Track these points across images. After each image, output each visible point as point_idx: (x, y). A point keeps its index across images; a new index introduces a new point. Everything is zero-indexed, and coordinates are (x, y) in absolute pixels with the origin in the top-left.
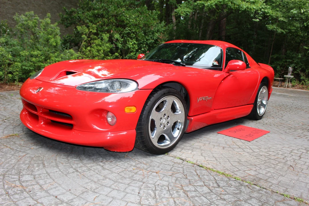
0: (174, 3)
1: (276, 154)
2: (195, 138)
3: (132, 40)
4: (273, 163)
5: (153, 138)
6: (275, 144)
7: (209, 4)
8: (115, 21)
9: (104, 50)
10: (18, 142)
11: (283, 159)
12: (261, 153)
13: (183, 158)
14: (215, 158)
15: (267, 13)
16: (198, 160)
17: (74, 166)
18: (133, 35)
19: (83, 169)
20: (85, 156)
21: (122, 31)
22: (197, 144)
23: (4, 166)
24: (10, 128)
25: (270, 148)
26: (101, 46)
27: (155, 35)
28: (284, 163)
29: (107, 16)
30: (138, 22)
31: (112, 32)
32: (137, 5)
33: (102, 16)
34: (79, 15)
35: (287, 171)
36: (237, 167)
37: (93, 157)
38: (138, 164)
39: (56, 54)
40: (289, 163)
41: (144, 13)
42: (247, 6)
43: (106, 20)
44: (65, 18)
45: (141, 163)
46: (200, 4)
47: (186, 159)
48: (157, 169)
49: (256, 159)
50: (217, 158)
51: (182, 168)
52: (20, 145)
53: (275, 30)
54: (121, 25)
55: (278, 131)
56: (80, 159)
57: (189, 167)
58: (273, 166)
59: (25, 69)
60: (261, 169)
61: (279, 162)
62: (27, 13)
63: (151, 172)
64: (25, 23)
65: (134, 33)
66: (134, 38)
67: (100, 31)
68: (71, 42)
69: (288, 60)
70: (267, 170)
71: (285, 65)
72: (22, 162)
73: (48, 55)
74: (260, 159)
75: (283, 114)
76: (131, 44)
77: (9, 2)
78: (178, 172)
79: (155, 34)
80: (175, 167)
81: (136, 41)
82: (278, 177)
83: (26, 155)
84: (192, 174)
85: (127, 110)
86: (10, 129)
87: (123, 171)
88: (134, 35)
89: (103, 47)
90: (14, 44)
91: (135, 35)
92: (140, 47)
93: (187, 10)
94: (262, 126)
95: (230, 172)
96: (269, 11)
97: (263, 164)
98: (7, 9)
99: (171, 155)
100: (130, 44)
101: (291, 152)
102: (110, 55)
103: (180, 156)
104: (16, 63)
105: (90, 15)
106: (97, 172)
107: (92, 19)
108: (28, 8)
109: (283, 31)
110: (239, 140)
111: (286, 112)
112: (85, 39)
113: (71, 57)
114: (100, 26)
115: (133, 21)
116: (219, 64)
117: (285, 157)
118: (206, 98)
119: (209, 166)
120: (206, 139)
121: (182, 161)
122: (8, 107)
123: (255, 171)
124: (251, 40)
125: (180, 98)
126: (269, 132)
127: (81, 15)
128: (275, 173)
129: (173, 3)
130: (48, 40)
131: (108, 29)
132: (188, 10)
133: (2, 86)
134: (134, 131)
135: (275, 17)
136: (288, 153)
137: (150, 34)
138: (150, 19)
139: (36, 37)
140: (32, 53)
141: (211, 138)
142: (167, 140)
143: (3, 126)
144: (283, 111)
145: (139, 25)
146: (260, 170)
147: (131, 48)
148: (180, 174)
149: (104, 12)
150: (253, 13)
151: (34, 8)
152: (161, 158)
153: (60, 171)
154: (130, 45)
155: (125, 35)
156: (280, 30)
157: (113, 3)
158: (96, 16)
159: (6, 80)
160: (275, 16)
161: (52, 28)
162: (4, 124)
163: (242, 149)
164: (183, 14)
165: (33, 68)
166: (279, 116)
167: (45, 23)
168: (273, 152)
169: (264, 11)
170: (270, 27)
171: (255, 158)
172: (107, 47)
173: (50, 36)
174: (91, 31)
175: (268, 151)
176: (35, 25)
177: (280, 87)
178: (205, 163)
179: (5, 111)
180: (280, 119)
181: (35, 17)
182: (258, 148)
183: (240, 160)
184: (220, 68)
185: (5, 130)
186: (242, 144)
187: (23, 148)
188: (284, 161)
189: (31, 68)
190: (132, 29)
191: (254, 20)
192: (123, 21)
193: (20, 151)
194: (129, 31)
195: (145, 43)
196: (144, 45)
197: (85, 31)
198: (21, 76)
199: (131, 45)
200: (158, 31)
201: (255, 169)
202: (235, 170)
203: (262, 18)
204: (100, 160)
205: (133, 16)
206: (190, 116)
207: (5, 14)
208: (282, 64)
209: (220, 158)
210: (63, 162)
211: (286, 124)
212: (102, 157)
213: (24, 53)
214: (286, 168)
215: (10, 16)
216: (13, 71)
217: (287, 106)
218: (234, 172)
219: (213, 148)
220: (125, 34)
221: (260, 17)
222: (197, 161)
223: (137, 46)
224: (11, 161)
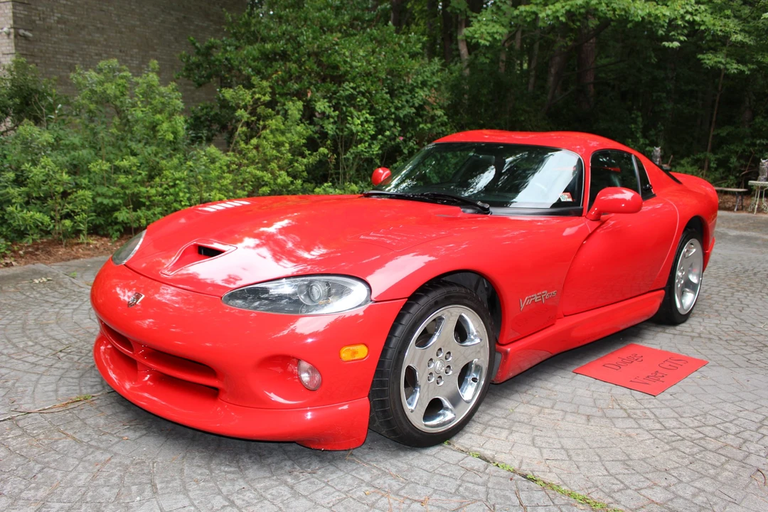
0: (462, 9)
1: (720, 433)
2: (517, 391)
3: (359, 113)
4: (713, 463)
5: (412, 411)
6: (719, 401)
7: (549, 12)
8: (315, 67)
9: (291, 144)
10: (91, 421)
11: (740, 448)
12: (682, 432)
13: (488, 453)
14: (566, 450)
15: (700, 25)
16: (524, 461)
17: (224, 490)
18: (361, 101)
19: (246, 498)
20: (250, 458)
21: (335, 93)
22: (522, 409)
23: (62, 494)
24: (73, 378)
25: (706, 414)
26: (283, 133)
27: (416, 95)
28: (741, 461)
29: (297, 55)
30: (374, 66)
31: (309, 95)
32: (368, 21)
33: (284, 56)
34: (228, 55)
35: (747, 486)
36: (620, 477)
37: (270, 461)
38: (377, 477)
39: (175, 161)
40: (753, 460)
41: (387, 42)
42: (647, 11)
43: (295, 65)
44: (194, 63)
45: (384, 473)
46: (527, 12)
47: (494, 457)
48: (423, 492)
49: (670, 450)
50: (571, 453)
51: (485, 484)
52: (97, 429)
53: (722, 66)
54: (332, 75)
55: (730, 357)
56: (239, 467)
57: (502, 480)
58: (712, 472)
59: (101, 203)
60: (681, 481)
61: (729, 459)
62: (102, 64)
63: (408, 502)
64: (99, 89)
65: (363, 94)
66: (364, 107)
67: (282, 95)
68: (210, 121)
69: (758, 142)
70: (698, 484)
71: (751, 152)
72: (101, 481)
73: (155, 164)
74: (679, 450)
75: (746, 302)
76: (359, 122)
77: (59, 26)
78: (475, 497)
79: (417, 93)
80: (468, 482)
81: (370, 114)
82: (725, 508)
83: (112, 460)
84: (508, 503)
85: (346, 354)
86: (71, 380)
87: (342, 500)
88: (365, 100)
89: (289, 135)
90: (74, 144)
91: (367, 98)
92: (380, 127)
93: (494, 30)
94: (689, 344)
95: (601, 493)
96: (706, 18)
97: (686, 466)
98: (55, 43)
99: (457, 446)
100: (356, 123)
101: (759, 425)
102: (307, 152)
103: (479, 449)
104: (80, 192)
105: (254, 57)
106: (280, 505)
107: (260, 64)
108: (105, 36)
109: (741, 67)
110: (627, 391)
111: (753, 292)
112: (245, 119)
113: (212, 166)
114: (280, 83)
115: (360, 66)
116: (573, 199)
117: (745, 441)
118: (543, 296)
119: (551, 478)
120: (543, 393)
121: (484, 463)
122: (66, 311)
123: (666, 488)
124: (659, 94)
125: (475, 306)
126: (703, 363)
127: (232, 56)
128: (717, 493)
129: (460, 10)
130: (154, 127)
131: (301, 89)
132: (498, 28)
133: (51, 249)
134: (364, 402)
135: (720, 33)
136: (753, 428)
137: (403, 93)
138: (403, 57)
139: (124, 121)
140: (117, 163)
141: (558, 388)
142: (447, 409)
143: (55, 373)
144: (745, 290)
145: (376, 73)
146: (679, 487)
147: (358, 132)
148: (479, 503)
149: (289, 46)
150: (663, 26)
151: (119, 35)
152: (434, 456)
153: (193, 505)
154: (355, 125)
155: (342, 103)
156: (734, 67)
157: (309, 23)
158: (269, 58)
159: (59, 233)
160: (721, 31)
161: (163, 97)
162: (57, 365)
163: (635, 419)
164: (485, 39)
165: (121, 201)
166: (732, 310)
167: (145, 85)
168: (714, 426)
169: (691, 19)
170: (709, 59)
171: (667, 447)
172: (300, 135)
173: (158, 116)
174: (259, 99)
175: (701, 424)
176: (122, 92)
177: (738, 210)
178: (542, 467)
179: (59, 326)
180: (737, 320)
181: (120, 71)
182: (676, 415)
183: (628, 456)
184: (578, 207)
185: (60, 383)
186: (634, 404)
187: (104, 437)
188: (740, 455)
189: (117, 202)
190: (359, 87)
191: (666, 44)
192: (336, 67)
193: (98, 448)
194: (352, 90)
195: (393, 116)
196: (392, 123)
197: (243, 100)
198: (93, 220)
199: (358, 124)
200: (424, 84)
201: (664, 484)
202: (615, 487)
203: (686, 39)
204: (288, 468)
205: (361, 53)
206: (504, 343)
207: (50, 55)
208: (744, 150)
209: (580, 452)
210: (199, 477)
211: (751, 333)
212: (290, 459)
213: (97, 165)
214: (745, 475)
215: (62, 60)
216: (74, 212)
217: (755, 274)
218: (613, 495)
219: (563, 419)
220: (343, 100)
221: (682, 35)
222: (521, 462)
223: (372, 127)
224: (76, 477)
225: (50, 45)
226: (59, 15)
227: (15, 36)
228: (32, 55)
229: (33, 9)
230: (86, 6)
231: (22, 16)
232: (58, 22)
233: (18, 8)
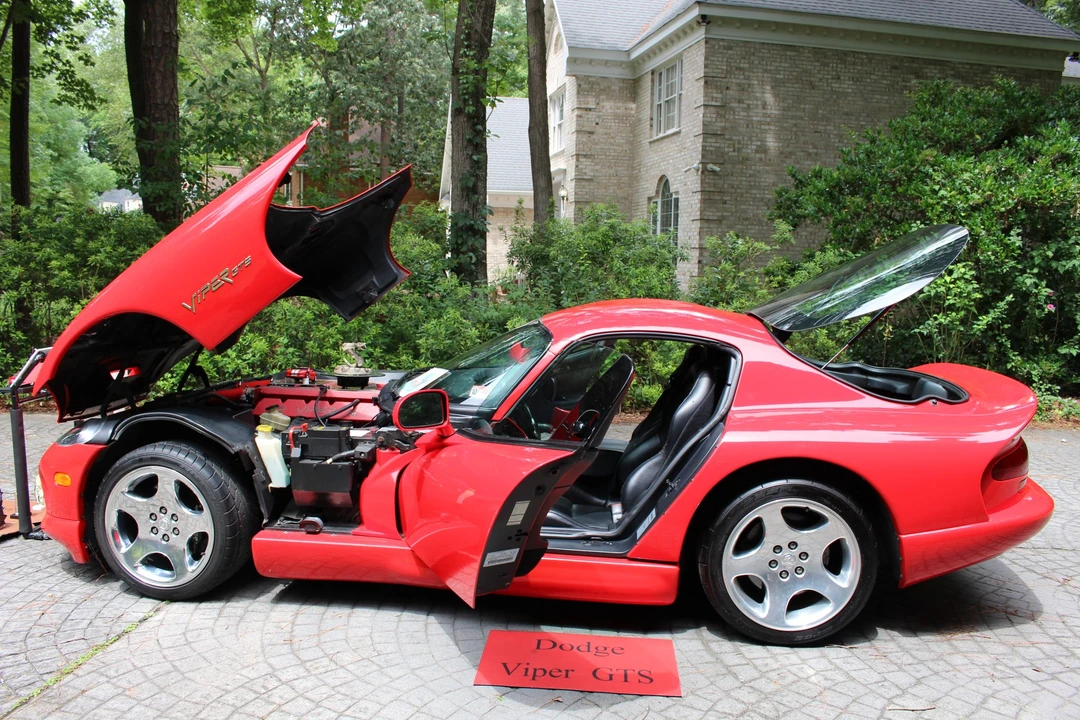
77: (758, 155)
98: (751, 176)
207: (743, 191)
215: (758, 196)
225: (744, 179)
226: (759, 143)
227: (703, 172)
228: (721, 192)
229: (728, 140)
230: (794, 129)
231: (713, 149)
232: (757, 151)
233: (708, 140)
